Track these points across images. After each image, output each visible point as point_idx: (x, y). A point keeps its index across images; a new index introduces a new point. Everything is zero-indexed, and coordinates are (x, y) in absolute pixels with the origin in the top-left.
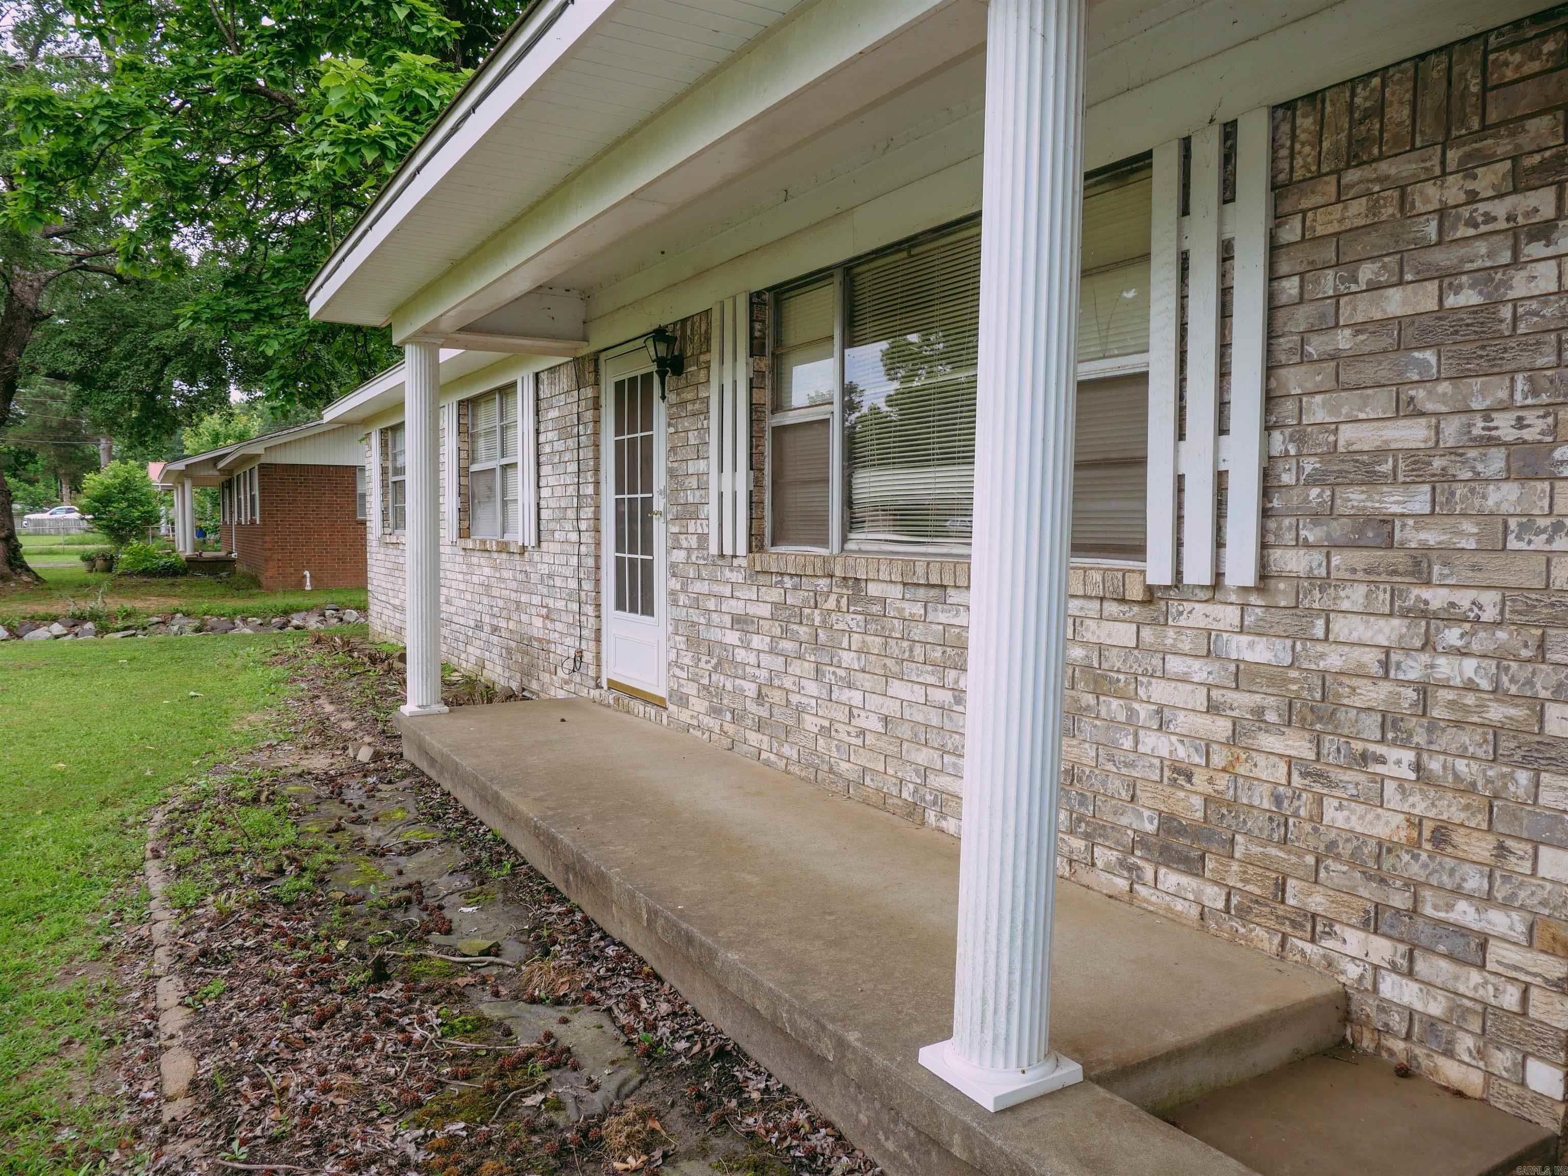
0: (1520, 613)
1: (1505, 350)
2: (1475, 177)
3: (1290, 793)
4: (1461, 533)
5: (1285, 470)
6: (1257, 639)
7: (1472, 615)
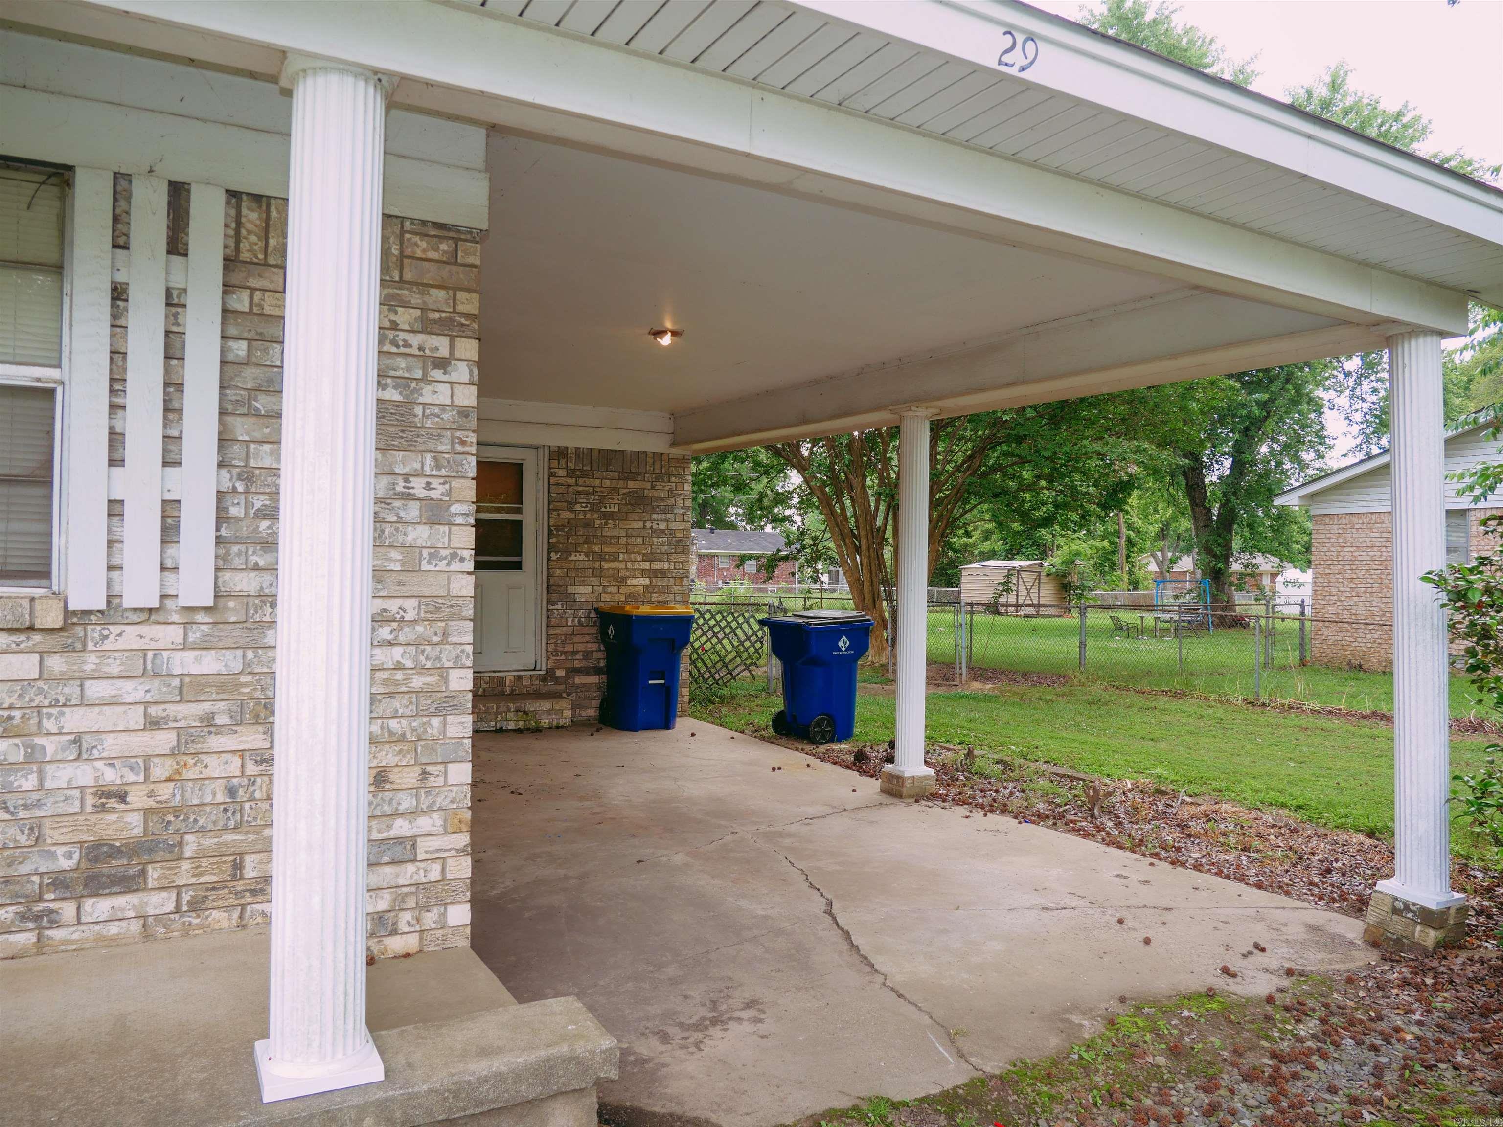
0: (431, 613)
1: (418, 436)
2: (396, 313)
3: (245, 781)
4: (390, 560)
5: (233, 504)
6: (204, 653)
7: (398, 617)
